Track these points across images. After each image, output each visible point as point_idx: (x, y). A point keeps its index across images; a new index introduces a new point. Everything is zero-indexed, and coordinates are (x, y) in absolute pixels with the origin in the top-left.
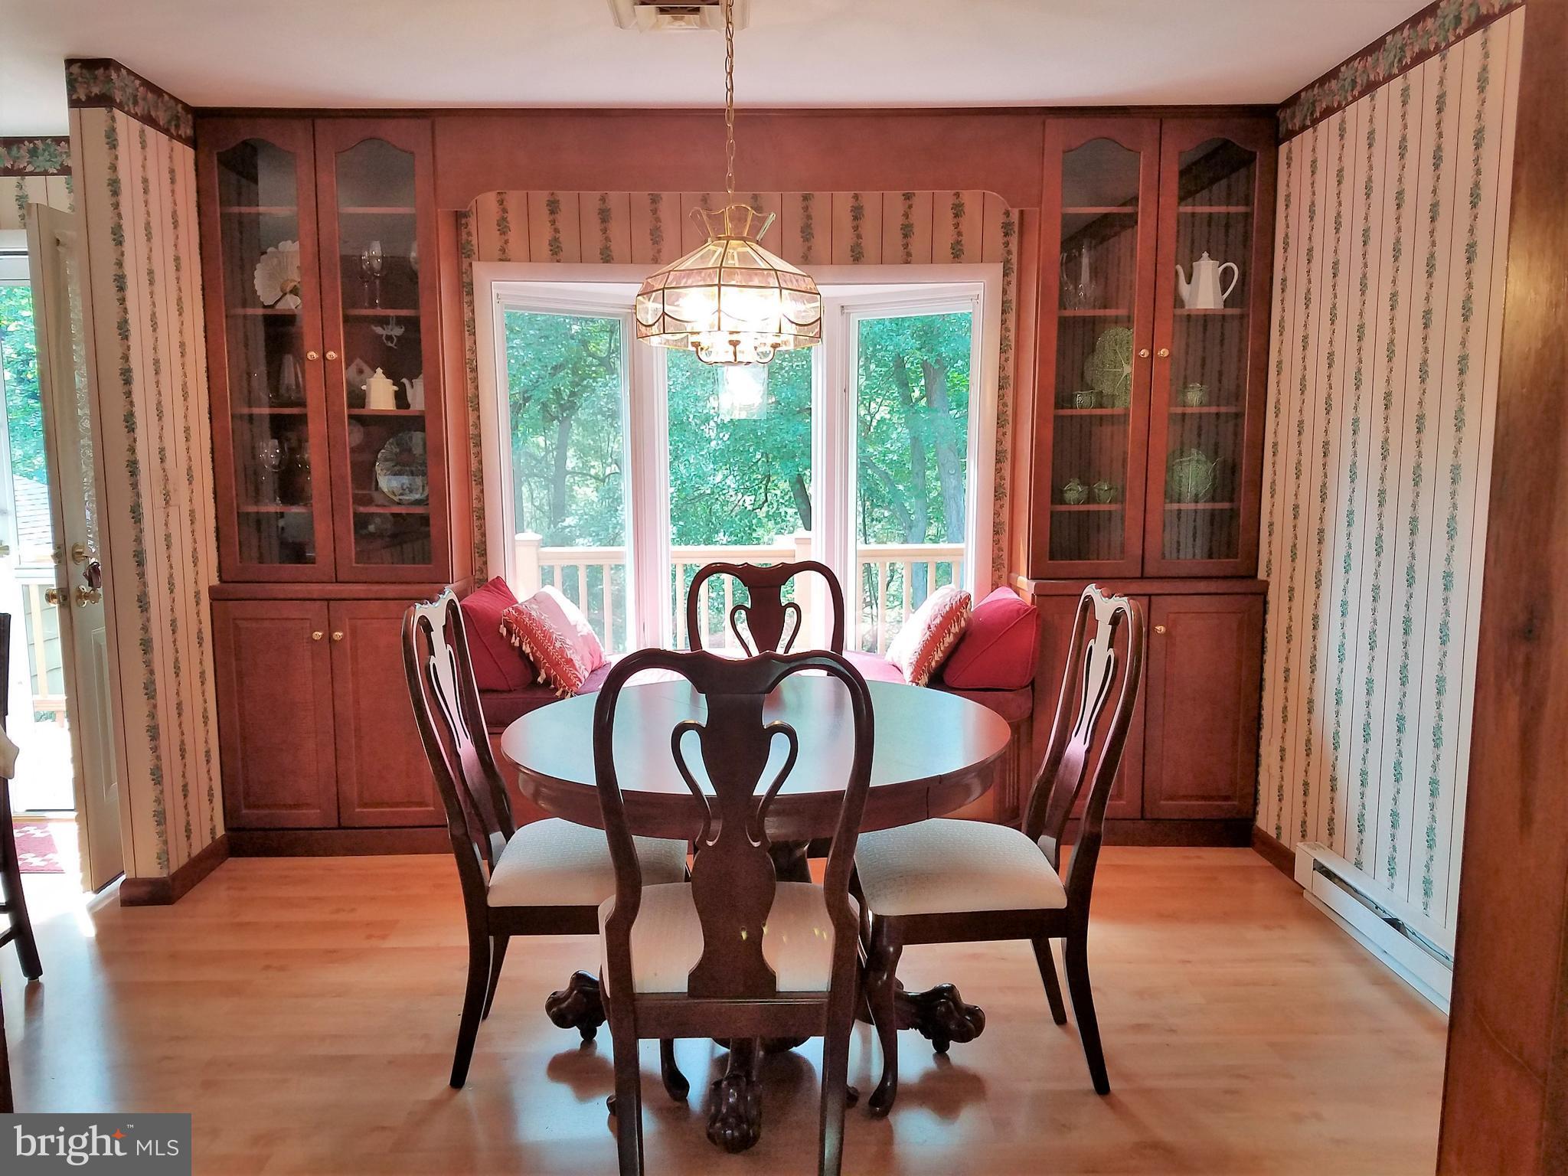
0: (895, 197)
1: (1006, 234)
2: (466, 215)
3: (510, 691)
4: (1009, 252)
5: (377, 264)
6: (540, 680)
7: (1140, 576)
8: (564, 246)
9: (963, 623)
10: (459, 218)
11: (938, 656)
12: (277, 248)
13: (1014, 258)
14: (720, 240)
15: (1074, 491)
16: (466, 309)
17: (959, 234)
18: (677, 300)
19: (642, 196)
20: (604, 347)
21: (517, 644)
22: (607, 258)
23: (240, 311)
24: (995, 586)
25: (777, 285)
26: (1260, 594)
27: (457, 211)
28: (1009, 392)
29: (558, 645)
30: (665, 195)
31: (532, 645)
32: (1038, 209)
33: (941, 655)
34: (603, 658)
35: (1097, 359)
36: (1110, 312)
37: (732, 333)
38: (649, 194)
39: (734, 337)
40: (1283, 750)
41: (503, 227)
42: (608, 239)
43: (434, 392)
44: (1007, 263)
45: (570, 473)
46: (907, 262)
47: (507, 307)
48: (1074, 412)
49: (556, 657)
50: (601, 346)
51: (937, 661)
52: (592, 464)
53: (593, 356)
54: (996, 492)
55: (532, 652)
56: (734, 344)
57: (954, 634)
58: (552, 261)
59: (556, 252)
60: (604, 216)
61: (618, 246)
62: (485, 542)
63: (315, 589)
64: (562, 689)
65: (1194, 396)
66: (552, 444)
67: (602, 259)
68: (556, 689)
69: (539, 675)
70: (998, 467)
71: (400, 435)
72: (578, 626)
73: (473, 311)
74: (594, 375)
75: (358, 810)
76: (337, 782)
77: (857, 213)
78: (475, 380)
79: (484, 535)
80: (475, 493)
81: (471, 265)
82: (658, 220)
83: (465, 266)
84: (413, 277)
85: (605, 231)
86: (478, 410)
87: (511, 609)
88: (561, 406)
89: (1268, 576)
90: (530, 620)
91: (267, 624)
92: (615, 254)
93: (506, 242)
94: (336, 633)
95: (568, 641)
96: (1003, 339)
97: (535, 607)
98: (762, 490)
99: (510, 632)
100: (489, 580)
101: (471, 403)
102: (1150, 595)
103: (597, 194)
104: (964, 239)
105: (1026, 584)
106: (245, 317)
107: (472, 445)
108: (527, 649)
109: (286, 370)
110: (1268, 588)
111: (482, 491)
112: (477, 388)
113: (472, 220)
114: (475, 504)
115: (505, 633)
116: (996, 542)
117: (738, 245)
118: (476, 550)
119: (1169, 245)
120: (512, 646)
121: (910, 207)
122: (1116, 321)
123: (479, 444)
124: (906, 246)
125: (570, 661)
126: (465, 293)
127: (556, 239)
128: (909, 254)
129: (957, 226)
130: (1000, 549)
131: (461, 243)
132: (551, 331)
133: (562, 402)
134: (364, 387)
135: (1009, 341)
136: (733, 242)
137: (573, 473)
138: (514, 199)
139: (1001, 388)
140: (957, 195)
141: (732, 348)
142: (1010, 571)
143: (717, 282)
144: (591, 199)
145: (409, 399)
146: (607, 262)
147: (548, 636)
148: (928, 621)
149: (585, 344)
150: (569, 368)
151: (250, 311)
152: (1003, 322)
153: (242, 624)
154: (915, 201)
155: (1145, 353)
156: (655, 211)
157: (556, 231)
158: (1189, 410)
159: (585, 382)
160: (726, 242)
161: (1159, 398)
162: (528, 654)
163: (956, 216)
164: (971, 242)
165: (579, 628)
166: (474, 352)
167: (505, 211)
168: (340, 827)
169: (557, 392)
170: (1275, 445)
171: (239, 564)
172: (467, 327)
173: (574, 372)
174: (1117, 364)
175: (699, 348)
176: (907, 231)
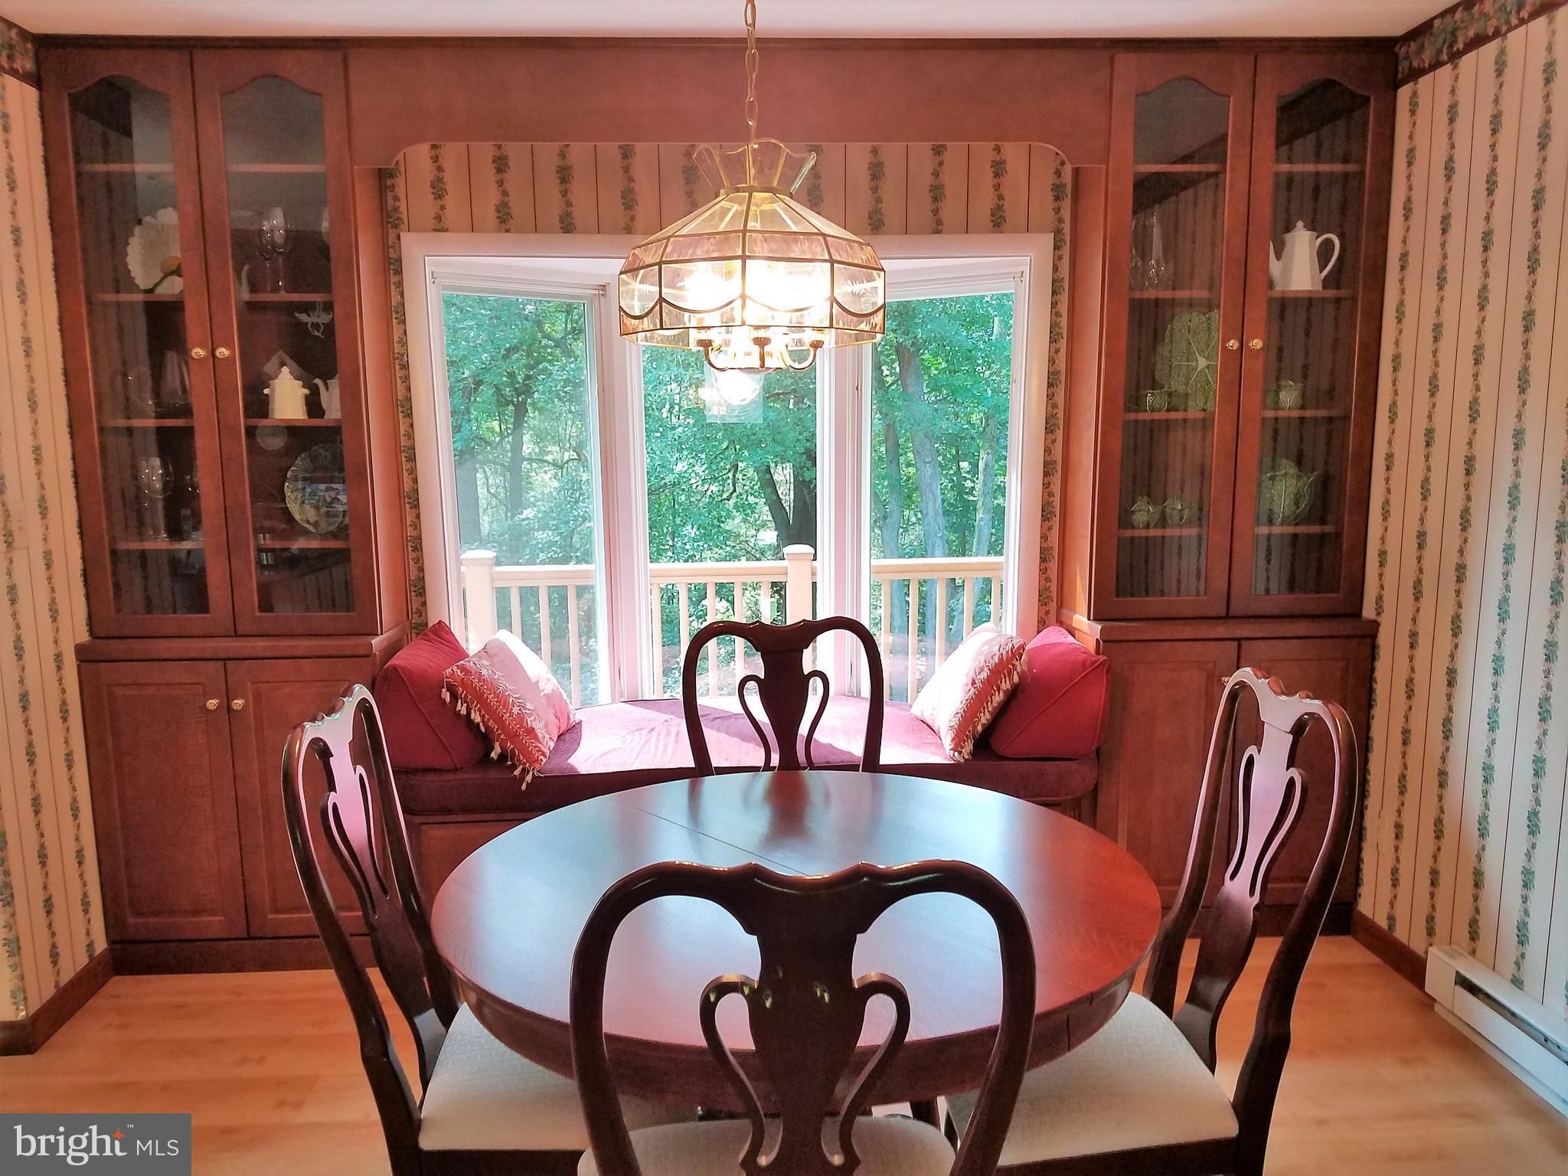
0: (922, 150)
1: (1057, 198)
2: (391, 174)
3: (456, 770)
4: (1061, 220)
5: (279, 236)
6: (494, 755)
7: (1223, 613)
8: (514, 212)
9: (1016, 679)
10: (384, 178)
11: (985, 718)
12: (155, 217)
13: (1067, 228)
14: (738, 192)
15: (1143, 512)
16: (394, 291)
17: (1001, 197)
18: (681, 280)
19: (610, 149)
20: (560, 327)
21: (464, 712)
22: (567, 226)
23: (111, 297)
24: (1042, 625)
25: (827, 257)
26: (1367, 636)
27: (380, 169)
28: (1060, 391)
29: (516, 710)
30: (639, 146)
31: (483, 712)
32: (1104, 166)
33: (989, 717)
34: (572, 717)
35: (1163, 350)
36: (1182, 294)
37: (757, 328)
38: (620, 147)
39: (762, 334)
40: (1398, 826)
41: (438, 190)
42: (569, 204)
43: (353, 397)
44: (1058, 232)
45: (527, 459)
46: (938, 232)
47: (445, 288)
48: (1142, 416)
49: (514, 726)
50: (557, 327)
51: (983, 725)
52: (550, 449)
53: (548, 337)
54: (1043, 511)
55: (483, 721)
56: (761, 342)
57: (1005, 692)
58: (499, 231)
59: (504, 220)
60: (564, 175)
61: (582, 211)
62: (423, 577)
63: (209, 646)
64: (521, 767)
65: (1289, 397)
66: (507, 428)
67: (562, 228)
68: (514, 767)
69: (492, 748)
70: (1046, 481)
71: (315, 448)
72: (540, 684)
73: (402, 294)
74: (550, 357)
75: (270, 916)
76: (244, 885)
77: (876, 172)
78: (406, 379)
79: (421, 569)
80: (410, 518)
81: (399, 237)
82: (631, 179)
83: (391, 239)
84: (324, 251)
85: (565, 193)
86: (410, 415)
87: (455, 668)
88: (516, 390)
89: (1378, 614)
90: (479, 681)
91: (151, 690)
92: (578, 222)
93: (443, 208)
94: (236, 701)
95: (528, 706)
96: (1054, 327)
97: (485, 663)
98: (730, 481)
99: (454, 697)
100: (430, 625)
101: (401, 407)
102: (1239, 640)
103: (556, 146)
104: (1007, 204)
105: (1087, 629)
106: (118, 304)
107: (404, 459)
108: (476, 717)
109: (169, 371)
110: (1377, 630)
111: (418, 516)
112: (408, 389)
113: (400, 182)
114: (410, 532)
115: (448, 699)
116: (1043, 571)
117: (764, 200)
118: (413, 588)
119: (1264, 209)
120: (457, 714)
121: (941, 164)
122: (1191, 304)
123: (412, 459)
124: (936, 212)
125: (531, 731)
126: (392, 272)
127: (505, 204)
128: (939, 222)
129: (997, 187)
130: (1048, 580)
131: (387, 211)
132: (504, 312)
133: (518, 386)
134: (266, 391)
135: (1060, 328)
136: (757, 195)
137: (530, 460)
138: (452, 152)
139: (1050, 385)
140: (998, 149)
141: (756, 349)
142: (1060, 606)
143: (740, 253)
144: (548, 152)
145: (324, 405)
146: (568, 231)
147: (503, 700)
148: (972, 675)
149: (539, 325)
150: (523, 350)
151: (124, 297)
152: (1054, 305)
153: (119, 691)
154: (947, 156)
155: (1233, 344)
156: (626, 169)
157: (505, 193)
158: (1281, 414)
159: (541, 366)
160: (747, 194)
161: (1251, 400)
162: (478, 724)
163: (997, 175)
164: (1015, 207)
165: (542, 685)
166: (404, 344)
167: (440, 169)
168: (250, 938)
169: (511, 375)
170: (1389, 457)
171: (113, 614)
172: (394, 314)
173: (529, 355)
174: (1189, 356)
175: (710, 349)
176: (937, 193)
